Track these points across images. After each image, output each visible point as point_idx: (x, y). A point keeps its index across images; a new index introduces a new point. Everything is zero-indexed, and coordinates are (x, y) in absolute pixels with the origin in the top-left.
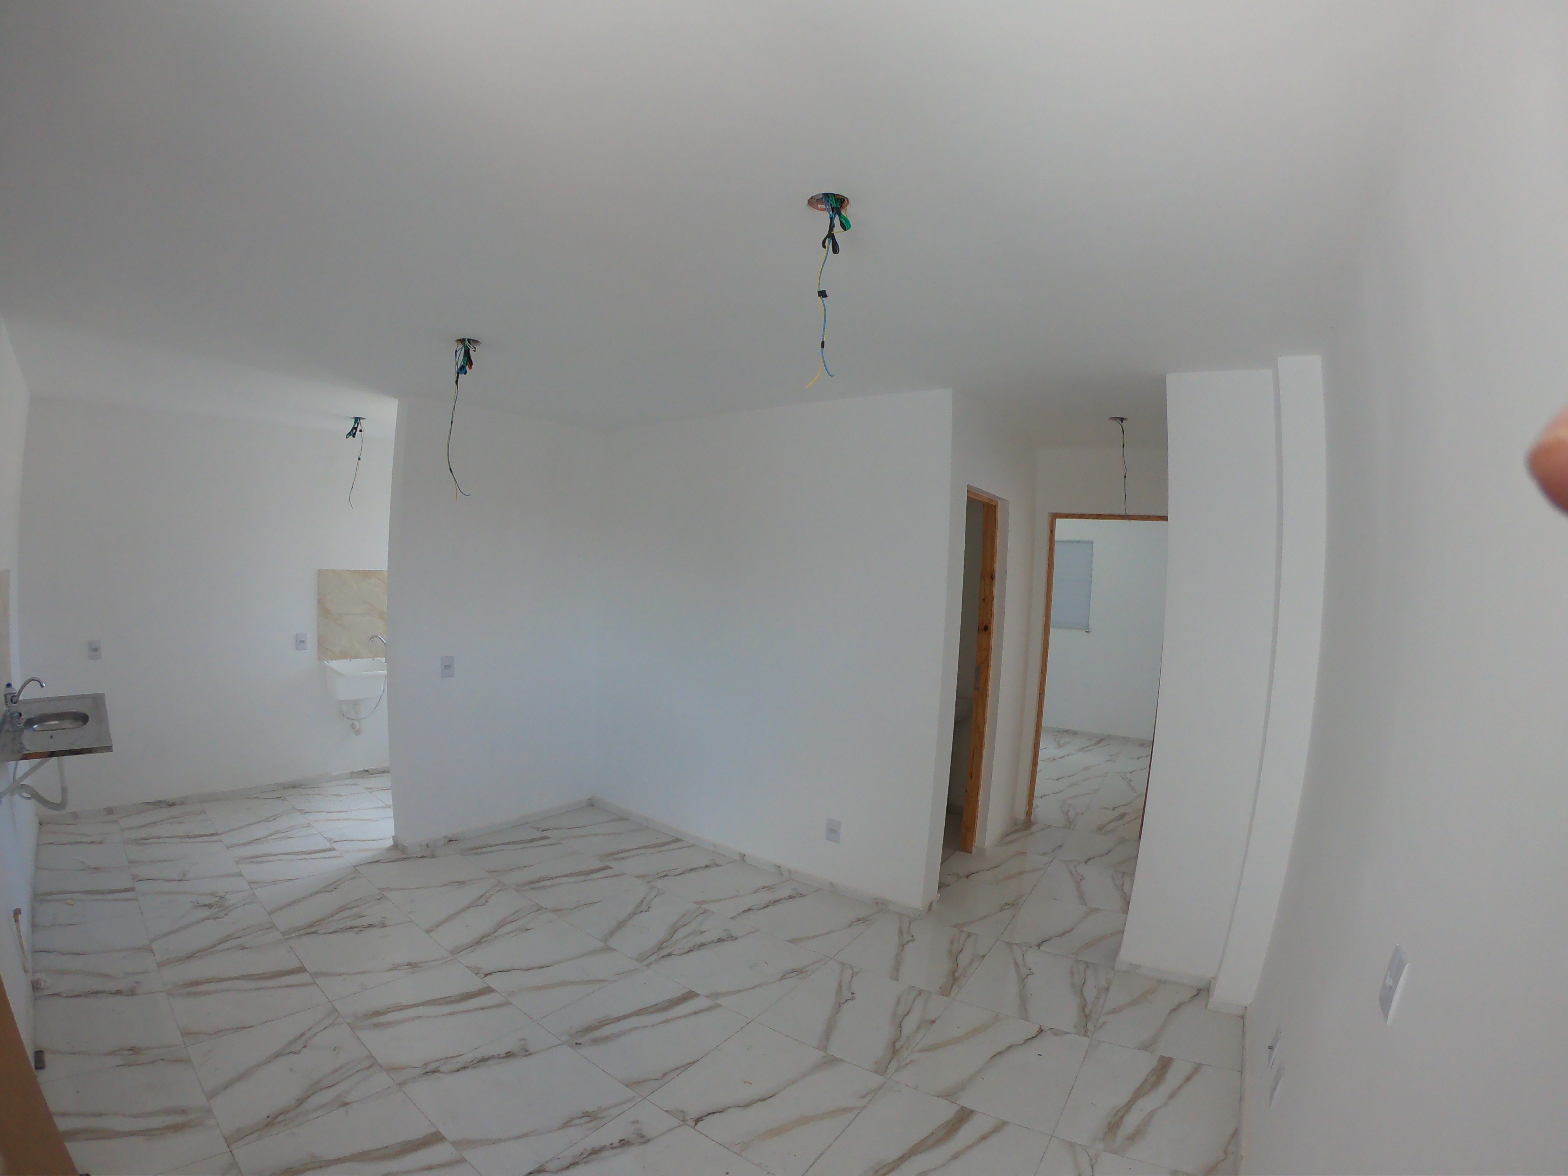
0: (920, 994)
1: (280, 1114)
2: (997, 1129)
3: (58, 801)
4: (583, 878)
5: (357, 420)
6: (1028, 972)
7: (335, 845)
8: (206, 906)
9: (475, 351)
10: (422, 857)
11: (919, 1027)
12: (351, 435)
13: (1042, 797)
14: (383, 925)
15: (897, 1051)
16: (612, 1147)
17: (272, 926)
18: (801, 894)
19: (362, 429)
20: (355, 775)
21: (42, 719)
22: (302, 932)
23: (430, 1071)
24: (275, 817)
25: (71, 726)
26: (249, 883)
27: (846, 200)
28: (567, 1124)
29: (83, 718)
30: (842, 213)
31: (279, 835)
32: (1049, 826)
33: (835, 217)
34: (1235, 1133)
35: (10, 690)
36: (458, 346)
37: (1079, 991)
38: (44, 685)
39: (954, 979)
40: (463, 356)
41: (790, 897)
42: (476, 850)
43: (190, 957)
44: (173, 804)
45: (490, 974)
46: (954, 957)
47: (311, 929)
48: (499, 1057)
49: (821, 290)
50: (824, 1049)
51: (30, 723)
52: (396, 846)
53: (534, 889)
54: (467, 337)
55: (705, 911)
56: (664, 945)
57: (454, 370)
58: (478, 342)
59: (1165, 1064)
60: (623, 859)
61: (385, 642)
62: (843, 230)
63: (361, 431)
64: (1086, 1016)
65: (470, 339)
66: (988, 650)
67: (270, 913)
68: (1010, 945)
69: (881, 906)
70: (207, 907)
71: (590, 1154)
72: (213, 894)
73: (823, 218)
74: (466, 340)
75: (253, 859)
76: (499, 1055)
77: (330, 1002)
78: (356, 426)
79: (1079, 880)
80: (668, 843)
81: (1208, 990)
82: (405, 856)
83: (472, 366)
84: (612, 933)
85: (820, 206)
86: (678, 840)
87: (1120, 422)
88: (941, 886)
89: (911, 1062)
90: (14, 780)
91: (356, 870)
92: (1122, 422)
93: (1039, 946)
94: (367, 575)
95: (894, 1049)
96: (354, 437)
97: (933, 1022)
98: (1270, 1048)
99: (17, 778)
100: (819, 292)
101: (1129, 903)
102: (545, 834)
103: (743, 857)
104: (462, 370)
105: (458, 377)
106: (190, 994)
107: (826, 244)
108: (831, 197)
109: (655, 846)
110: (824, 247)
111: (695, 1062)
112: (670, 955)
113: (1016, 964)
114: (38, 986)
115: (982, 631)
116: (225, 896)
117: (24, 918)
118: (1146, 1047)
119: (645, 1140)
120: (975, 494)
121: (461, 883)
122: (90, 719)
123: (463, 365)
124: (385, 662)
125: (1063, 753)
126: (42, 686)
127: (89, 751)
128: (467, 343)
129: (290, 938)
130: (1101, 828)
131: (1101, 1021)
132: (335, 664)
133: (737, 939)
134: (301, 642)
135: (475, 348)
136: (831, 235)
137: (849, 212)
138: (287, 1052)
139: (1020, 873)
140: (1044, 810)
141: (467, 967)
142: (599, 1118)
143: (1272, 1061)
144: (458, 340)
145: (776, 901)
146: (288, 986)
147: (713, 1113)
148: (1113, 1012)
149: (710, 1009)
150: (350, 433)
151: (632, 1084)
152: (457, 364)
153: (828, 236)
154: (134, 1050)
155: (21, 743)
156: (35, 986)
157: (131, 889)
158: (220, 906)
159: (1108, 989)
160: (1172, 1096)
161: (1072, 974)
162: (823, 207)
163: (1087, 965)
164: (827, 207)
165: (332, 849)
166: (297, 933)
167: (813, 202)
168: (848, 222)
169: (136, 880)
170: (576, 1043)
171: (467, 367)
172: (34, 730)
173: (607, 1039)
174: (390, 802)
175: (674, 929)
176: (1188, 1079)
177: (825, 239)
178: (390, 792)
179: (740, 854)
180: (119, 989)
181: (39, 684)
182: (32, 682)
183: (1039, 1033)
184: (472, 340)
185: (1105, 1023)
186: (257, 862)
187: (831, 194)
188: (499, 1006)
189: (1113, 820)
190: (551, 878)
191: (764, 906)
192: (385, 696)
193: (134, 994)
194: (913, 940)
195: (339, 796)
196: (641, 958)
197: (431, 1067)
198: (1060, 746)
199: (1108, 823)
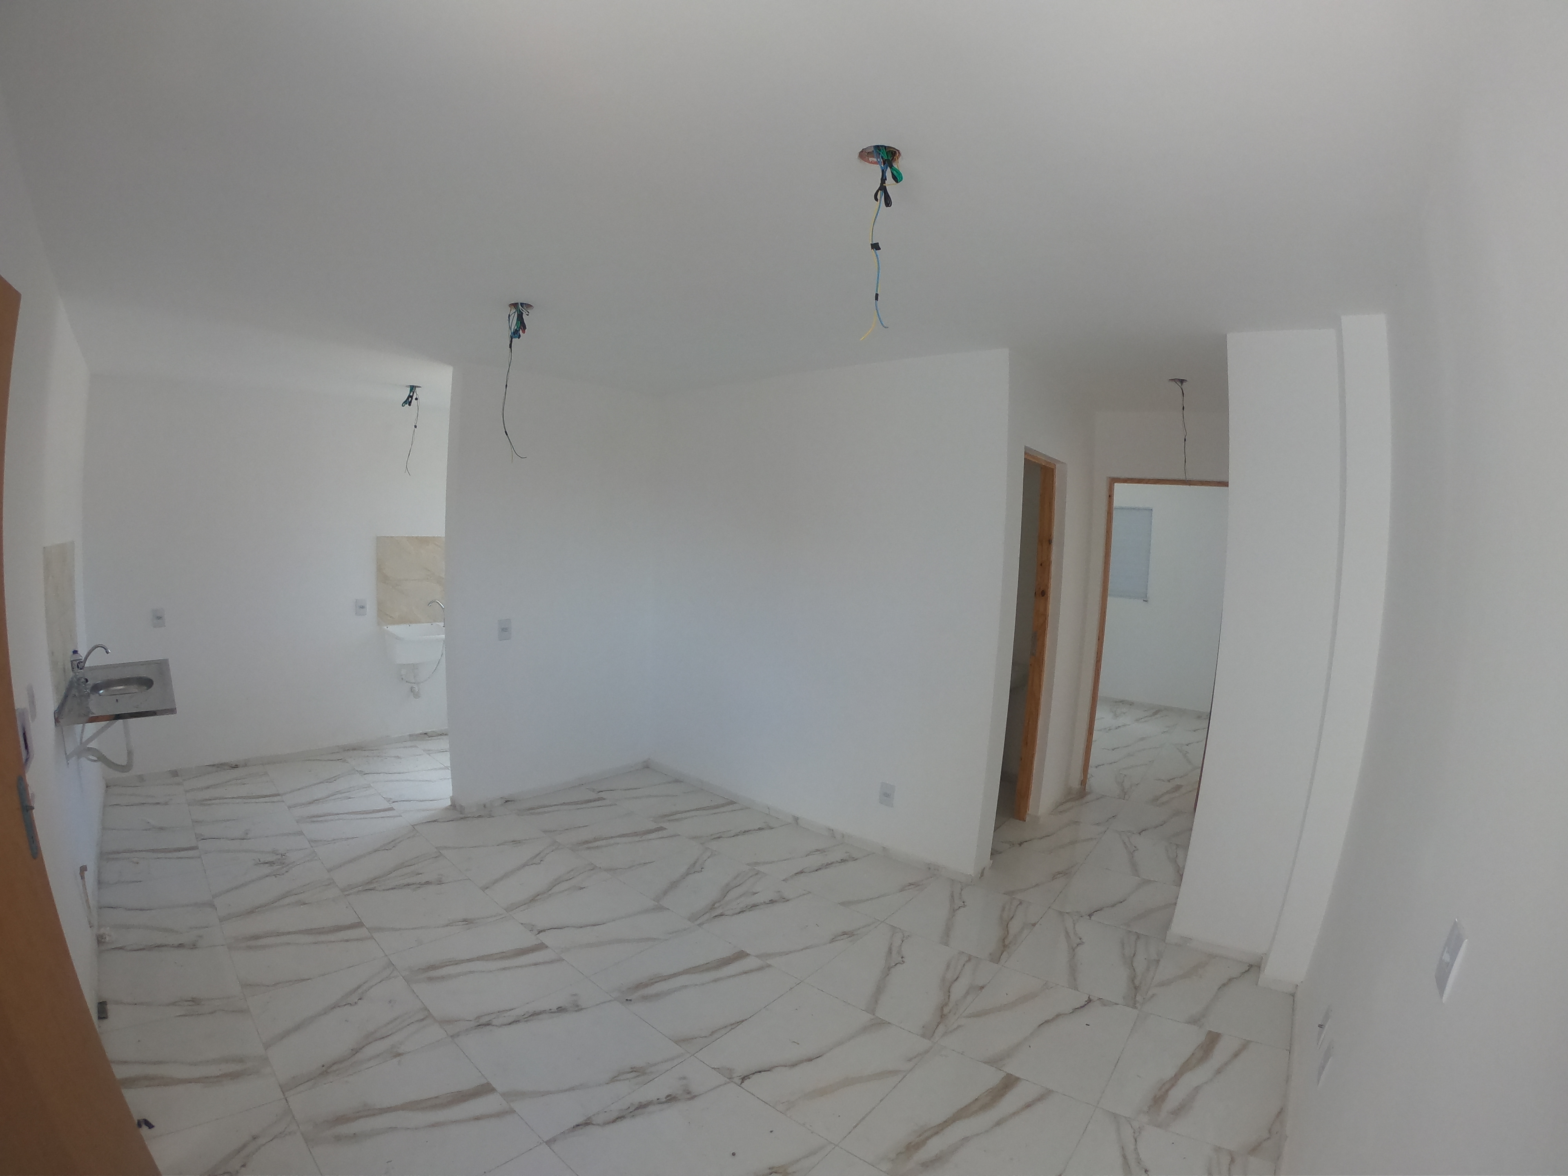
0: (969, 960)
1: (334, 1064)
2: (1041, 1098)
3: (124, 763)
4: (637, 839)
5: (413, 388)
6: (1078, 941)
7: (394, 805)
8: (267, 863)
9: (528, 315)
10: (480, 816)
11: (967, 993)
12: (406, 404)
13: (1097, 767)
14: (440, 882)
15: (945, 1015)
16: (659, 1102)
17: (331, 883)
18: (853, 858)
19: (418, 397)
20: (414, 737)
21: (108, 684)
22: (360, 888)
23: (483, 1024)
24: (336, 778)
25: (137, 691)
26: (310, 842)
27: (897, 152)
28: (614, 1079)
29: (147, 683)
30: (894, 165)
31: (340, 796)
32: (1104, 796)
33: (887, 168)
34: (1281, 1112)
35: (76, 657)
36: (511, 311)
37: (1130, 961)
38: (110, 651)
39: (1004, 945)
40: (516, 321)
41: (843, 861)
42: (533, 810)
43: (251, 912)
44: (236, 766)
45: (544, 931)
46: (1005, 924)
47: (370, 886)
48: (551, 1012)
49: (874, 242)
50: (873, 1011)
51: (96, 688)
52: (453, 806)
53: (589, 848)
54: (520, 301)
55: (758, 873)
56: (716, 905)
57: (508, 334)
58: (532, 306)
59: (1213, 1039)
60: (677, 820)
61: (443, 607)
62: (895, 183)
63: (416, 399)
64: (1135, 988)
65: (523, 303)
66: (1045, 615)
67: (329, 870)
68: (1061, 913)
69: (932, 871)
70: (269, 865)
71: (637, 1109)
72: (274, 852)
73: (874, 171)
74: (519, 304)
75: (314, 818)
76: (550, 1009)
77: (386, 956)
78: (411, 394)
79: (1132, 851)
80: (723, 805)
81: (1259, 967)
82: (461, 816)
83: (526, 330)
84: (665, 893)
85: (871, 159)
86: (732, 803)
87: (1180, 384)
88: (994, 853)
89: (959, 1026)
90: (81, 743)
91: (414, 829)
92: (1182, 384)
93: (1090, 915)
94: (424, 541)
95: (942, 1015)
96: (410, 405)
97: (982, 988)
98: (1320, 1026)
99: (84, 740)
100: (871, 244)
101: (1182, 876)
102: (602, 795)
103: (796, 819)
104: (515, 334)
105: (511, 341)
106: (250, 948)
107: (878, 197)
108: (882, 150)
109: (710, 808)
110: (876, 199)
111: (743, 1021)
112: (721, 915)
113: (1067, 933)
114: (103, 940)
115: (1039, 595)
116: (286, 853)
117: (90, 875)
118: (1195, 1021)
119: (690, 1096)
120: (1032, 456)
121: (516, 842)
122: (154, 683)
123: (516, 329)
124: (444, 627)
125: (1119, 722)
126: (107, 652)
127: (153, 713)
128: (520, 306)
129: (349, 895)
130: (1155, 800)
131: (1150, 993)
132: (394, 629)
133: (788, 900)
134: (361, 607)
135: (528, 312)
136: (883, 188)
137: (901, 164)
138: (343, 1004)
139: (1073, 843)
140: (1099, 779)
141: (522, 924)
142: (646, 1073)
143: (1321, 1039)
144: (510, 305)
145: (828, 865)
146: (346, 941)
147: (760, 1072)
148: (1162, 984)
149: (760, 969)
150: (406, 401)
151: (681, 1041)
152: (510, 328)
153: (880, 189)
154: (194, 1001)
155: (88, 708)
156: (100, 940)
157: (195, 848)
158: (282, 863)
159: (1158, 961)
160: (1219, 1072)
161: (1123, 944)
162: (875, 160)
163: (1138, 936)
164: (879, 160)
165: (391, 809)
166: (357, 889)
167: (864, 155)
168: (900, 174)
169: (200, 839)
170: (627, 1000)
171: (521, 331)
172: (100, 695)
173: (658, 996)
174: (448, 764)
175: (727, 890)
176: (1236, 1055)
177: (877, 192)
178: (449, 753)
179: (794, 817)
180: (180, 942)
181: (105, 651)
182: (98, 648)
183: (1088, 1003)
184: (525, 304)
185: (1154, 995)
186: (317, 821)
187: (882, 146)
188: (552, 962)
189: (1168, 792)
190: (606, 839)
191: (816, 869)
192: (444, 660)
193: (196, 948)
194: (964, 906)
195: (398, 757)
196: (693, 918)
197: (484, 1020)
198: (1116, 716)
199: (1163, 795)
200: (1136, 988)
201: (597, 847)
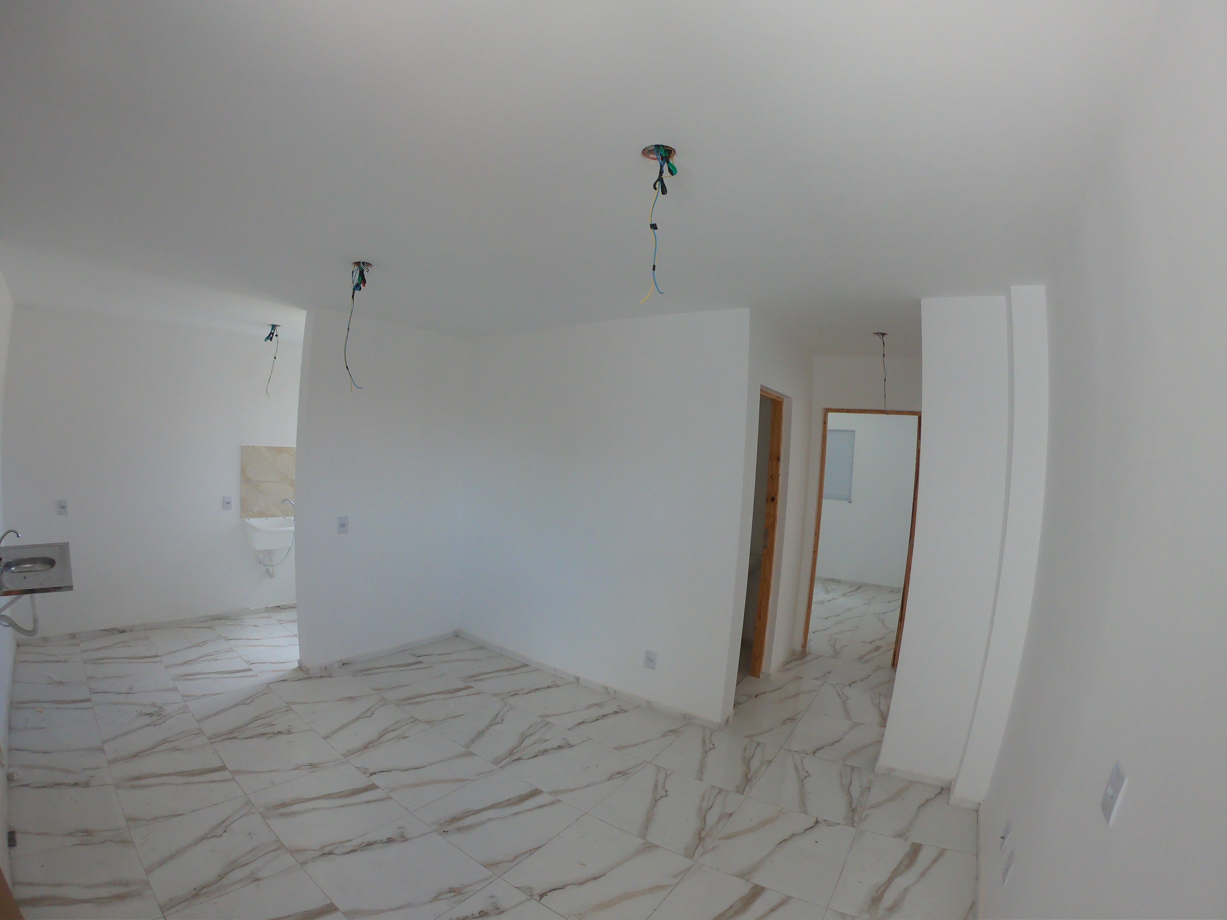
0: (720, 792)
1: (205, 887)
2: (782, 903)
3: (30, 628)
4: (449, 695)
5: (274, 327)
6: (806, 774)
7: (252, 667)
8: (147, 714)
9: (368, 272)
10: (322, 677)
11: (720, 819)
12: (268, 339)
13: (814, 633)
14: (289, 732)
15: (703, 838)
16: (473, 917)
17: (199, 732)
18: (624, 710)
19: (278, 334)
20: (268, 610)
21: (18, 563)
22: (223, 737)
23: (326, 853)
24: (205, 643)
25: (40, 569)
26: (183, 696)
27: (673, 151)
28: (436, 898)
29: (51, 563)
30: (670, 162)
31: (208, 658)
32: (820, 656)
33: (664, 164)
34: (973, 906)
36: (354, 268)
37: (847, 789)
38: (20, 535)
39: (747, 779)
40: (358, 276)
41: (616, 712)
42: (365, 672)
43: (135, 756)
44: (124, 631)
45: (375, 773)
46: (747, 762)
47: (231, 735)
48: (382, 842)
49: (653, 223)
50: (644, 837)
51: (8, 566)
52: (300, 668)
53: (410, 704)
54: (362, 260)
55: (548, 723)
56: (515, 751)
57: (351, 287)
58: (371, 265)
59: (916, 849)
60: (481, 680)
61: (294, 504)
62: (670, 175)
63: (276, 336)
65: (365, 262)
66: (775, 517)
67: (199, 721)
68: (791, 752)
69: (688, 720)
70: (149, 716)
72: (153, 705)
73: (654, 165)
74: (361, 263)
75: (186, 677)
76: (382, 840)
77: (246, 795)
78: (273, 332)
79: (845, 700)
80: (518, 668)
81: (949, 789)
82: (306, 676)
83: (366, 284)
84: (473, 740)
85: (651, 156)
86: (526, 665)
87: (881, 337)
88: (736, 704)
89: (714, 847)
91: (268, 686)
92: (883, 336)
93: (814, 753)
94: (279, 450)
95: (700, 838)
96: (271, 340)
97: (731, 815)
98: (1002, 838)
100: (651, 225)
101: (886, 720)
102: (420, 659)
103: (578, 679)
104: (357, 287)
105: (354, 293)
106: (133, 787)
107: (657, 186)
108: (661, 148)
109: (508, 670)
110: (655, 189)
111: (540, 847)
112: (519, 759)
113: (797, 768)
114: (12, 778)
115: (770, 501)
116: (163, 706)
118: (901, 835)
119: (499, 911)
120: (766, 392)
121: (351, 698)
122: (56, 563)
123: (358, 283)
124: (294, 520)
125: (831, 596)
126: (18, 536)
127: (55, 589)
128: (362, 265)
129: (215, 742)
130: (861, 658)
131: (864, 814)
132: (254, 522)
133: (573, 746)
134: (227, 503)
135: (368, 270)
136: (660, 179)
137: (675, 161)
138: (210, 836)
139: (798, 694)
140: (816, 642)
141: (356, 767)
142: (462, 893)
143: (1003, 849)
144: (354, 263)
145: (604, 716)
146: (213, 782)
147: (555, 890)
148: (874, 807)
149: (552, 803)
150: (268, 337)
151: (489, 866)
152: (354, 282)
153: (658, 180)
154: (88, 832)
156: (10, 778)
157: (89, 700)
158: (159, 715)
159: (869, 788)
160: (922, 875)
161: (841, 775)
162: (655, 156)
163: (853, 768)
164: (658, 156)
165: (250, 670)
166: (219, 739)
167: (646, 152)
168: (674, 168)
169: (92, 693)
170: (444, 831)
171: (362, 285)
172: (12, 572)
173: (470, 827)
174: (296, 632)
175: (523, 738)
176: (935, 861)
177: (656, 182)
178: (296, 624)
179: (575, 677)
180: (76, 781)
181: (16, 535)
182: (11, 532)
183: (816, 824)
184: (366, 263)
185: (868, 815)
186: (188, 679)
187: (661, 146)
188: (382, 800)
189: (871, 652)
190: (426, 695)
191: (595, 719)
192: (293, 548)
193: (89, 786)
194: (714, 748)
195: (256, 626)
196: (497, 761)
197: (327, 850)
198: (827, 592)
199: (867, 654)
200: (853, 810)
201: (417, 703)
